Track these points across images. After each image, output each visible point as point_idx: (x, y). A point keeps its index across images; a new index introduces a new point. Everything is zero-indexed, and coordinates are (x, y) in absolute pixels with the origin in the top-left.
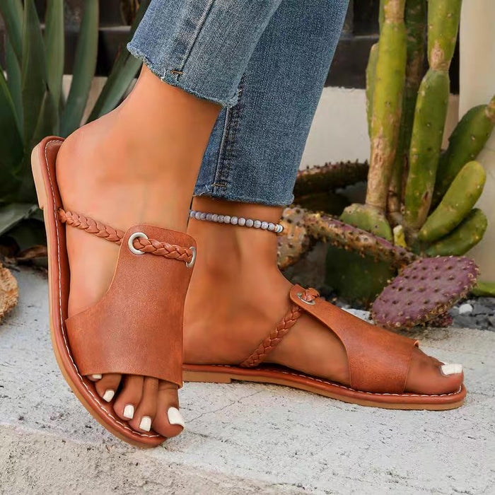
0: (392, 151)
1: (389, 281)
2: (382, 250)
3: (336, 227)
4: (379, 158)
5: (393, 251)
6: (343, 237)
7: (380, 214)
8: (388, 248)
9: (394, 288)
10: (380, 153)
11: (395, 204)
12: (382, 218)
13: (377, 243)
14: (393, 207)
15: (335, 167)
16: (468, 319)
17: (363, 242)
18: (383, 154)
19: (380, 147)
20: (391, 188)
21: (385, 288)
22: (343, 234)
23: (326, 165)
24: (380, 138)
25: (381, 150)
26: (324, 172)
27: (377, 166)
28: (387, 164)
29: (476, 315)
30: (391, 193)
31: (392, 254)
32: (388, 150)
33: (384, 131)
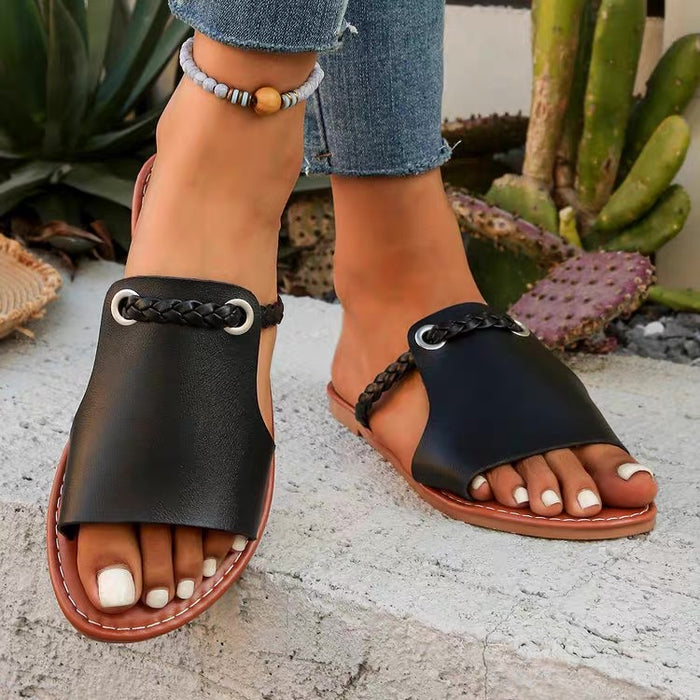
0: (561, 99)
1: (529, 286)
2: (524, 240)
3: (462, 205)
4: (541, 109)
5: (540, 243)
6: (470, 220)
7: (541, 189)
8: (533, 238)
9: (534, 295)
10: (544, 101)
11: (565, 177)
12: (544, 196)
13: (518, 230)
14: (562, 180)
15: (485, 121)
16: (655, 343)
17: (497, 228)
18: (548, 104)
19: (544, 92)
20: (561, 153)
21: (524, 295)
22: (471, 216)
23: (473, 118)
24: (544, 79)
25: (546, 96)
26: (469, 127)
27: (539, 121)
28: (553, 118)
29: (667, 338)
30: (560, 161)
31: (539, 246)
32: (556, 97)
33: (550, 70)
